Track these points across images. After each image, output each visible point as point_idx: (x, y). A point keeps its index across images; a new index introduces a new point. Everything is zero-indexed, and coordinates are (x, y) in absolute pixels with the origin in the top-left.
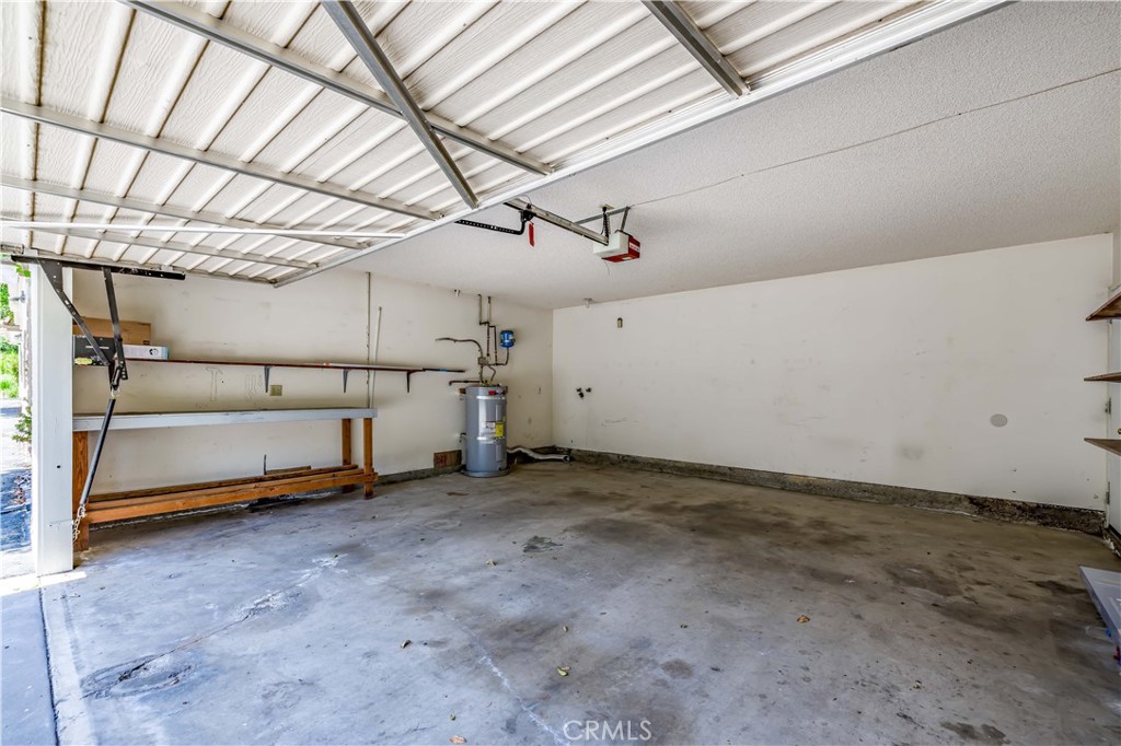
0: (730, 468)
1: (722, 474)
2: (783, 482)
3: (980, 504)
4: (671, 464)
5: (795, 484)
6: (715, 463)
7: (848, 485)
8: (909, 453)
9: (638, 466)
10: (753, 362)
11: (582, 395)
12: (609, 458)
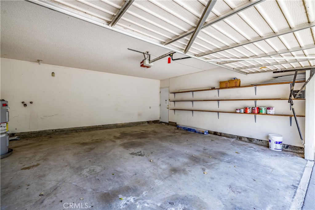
0: (103, 125)
1: (100, 128)
2: (117, 126)
3: (148, 122)
4: (81, 128)
5: (120, 126)
6: (98, 125)
7: (130, 123)
8: (140, 115)
9: (65, 132)
10: (109, 95)
11: (25, 105)
12: (46, 132)
